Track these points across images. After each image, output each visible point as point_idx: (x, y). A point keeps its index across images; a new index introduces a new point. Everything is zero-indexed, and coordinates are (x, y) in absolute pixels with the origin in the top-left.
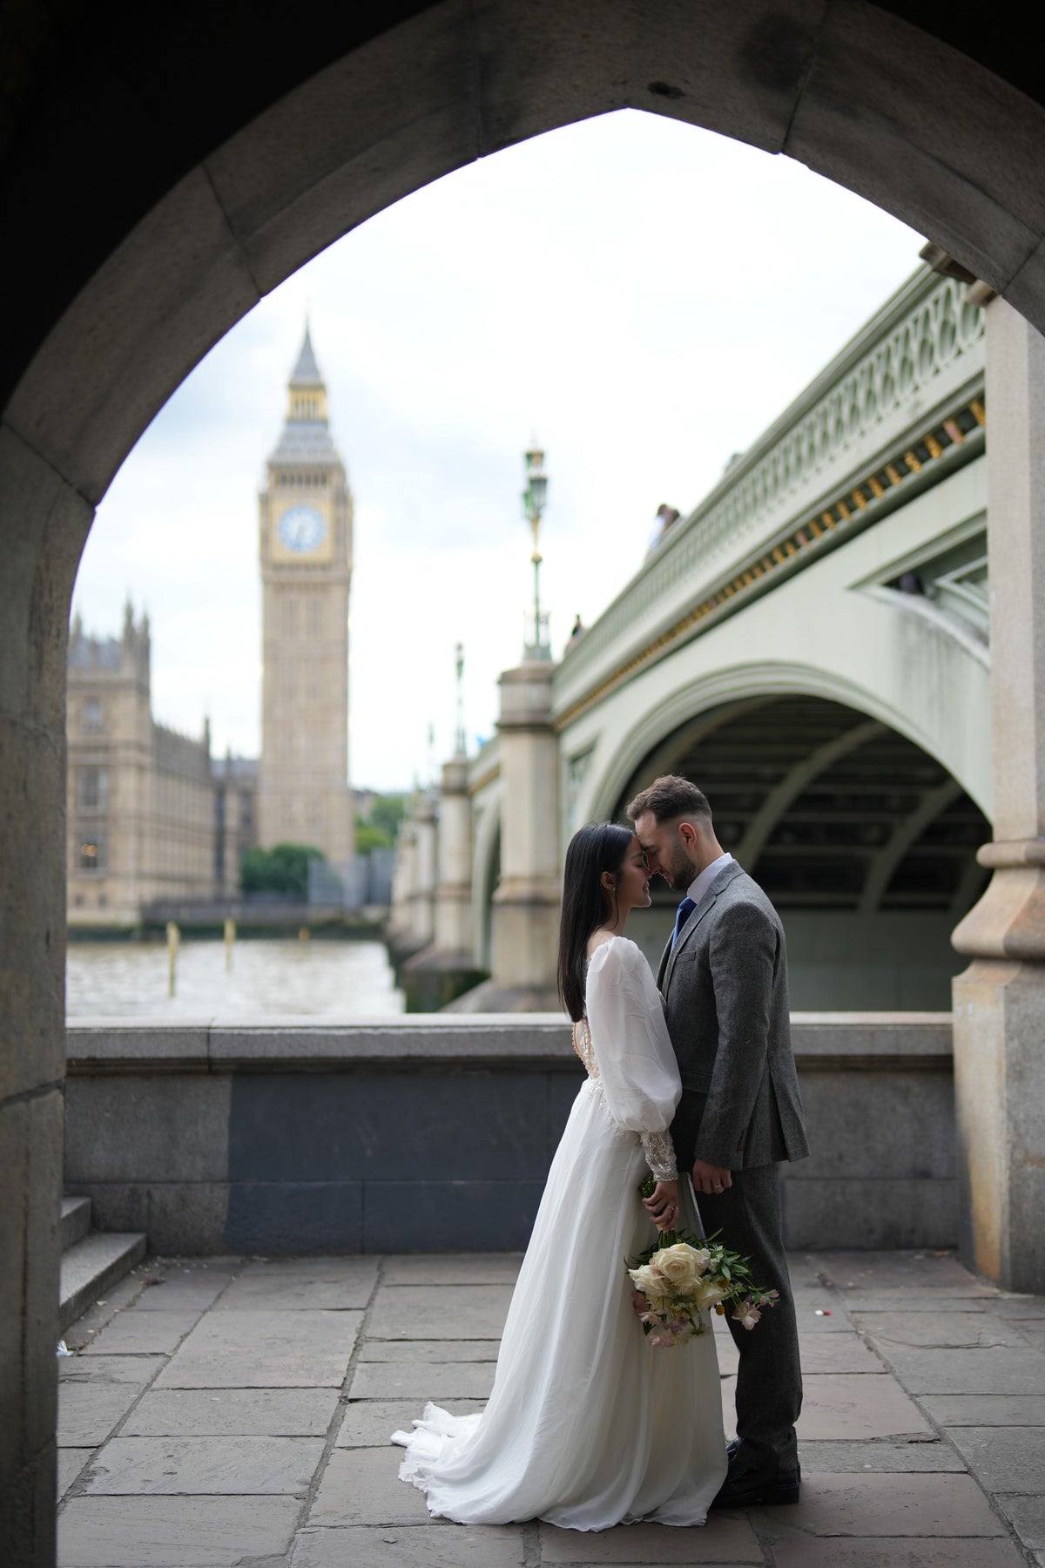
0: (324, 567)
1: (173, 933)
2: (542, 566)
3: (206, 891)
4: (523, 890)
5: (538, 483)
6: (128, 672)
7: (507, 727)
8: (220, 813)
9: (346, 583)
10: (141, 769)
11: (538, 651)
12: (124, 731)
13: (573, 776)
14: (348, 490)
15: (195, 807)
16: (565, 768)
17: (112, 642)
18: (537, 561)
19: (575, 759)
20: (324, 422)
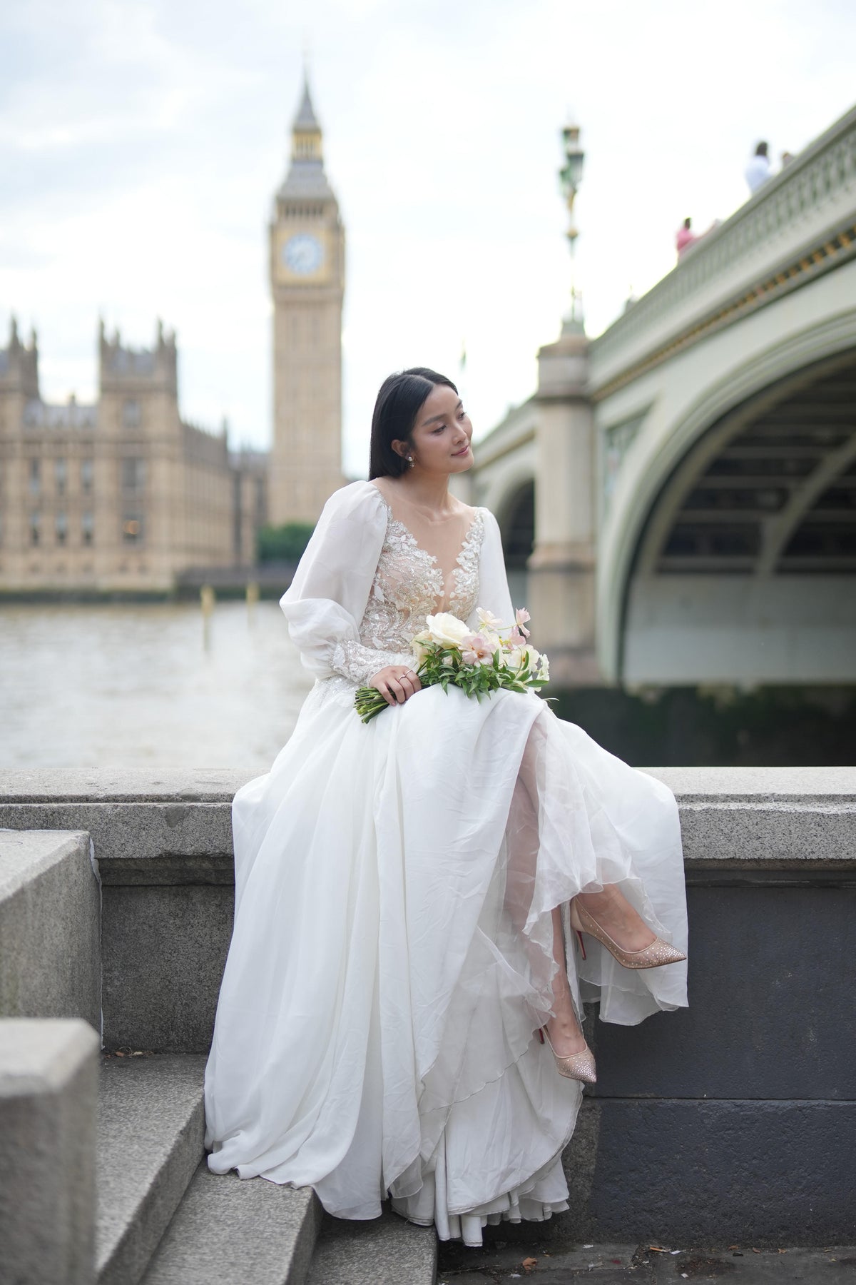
0: (320, 286)
1: (207, 597)
2: (579, 242)
3: (227, 561)
4: (560, 556)
5: (576, 158)
6: (160, 376)
7: (543, 400)
8: (237, 495)
9: (339, 300)
10: (171, 459)
11: (573, 325)
12: (157, 426)
13: (611, 444)
14: (341, 221)
15: (217, 491)
16: (601, 440)
17: (146, 353)
18: (572, 237)
19: (612, 430)
20: (320, 162)
